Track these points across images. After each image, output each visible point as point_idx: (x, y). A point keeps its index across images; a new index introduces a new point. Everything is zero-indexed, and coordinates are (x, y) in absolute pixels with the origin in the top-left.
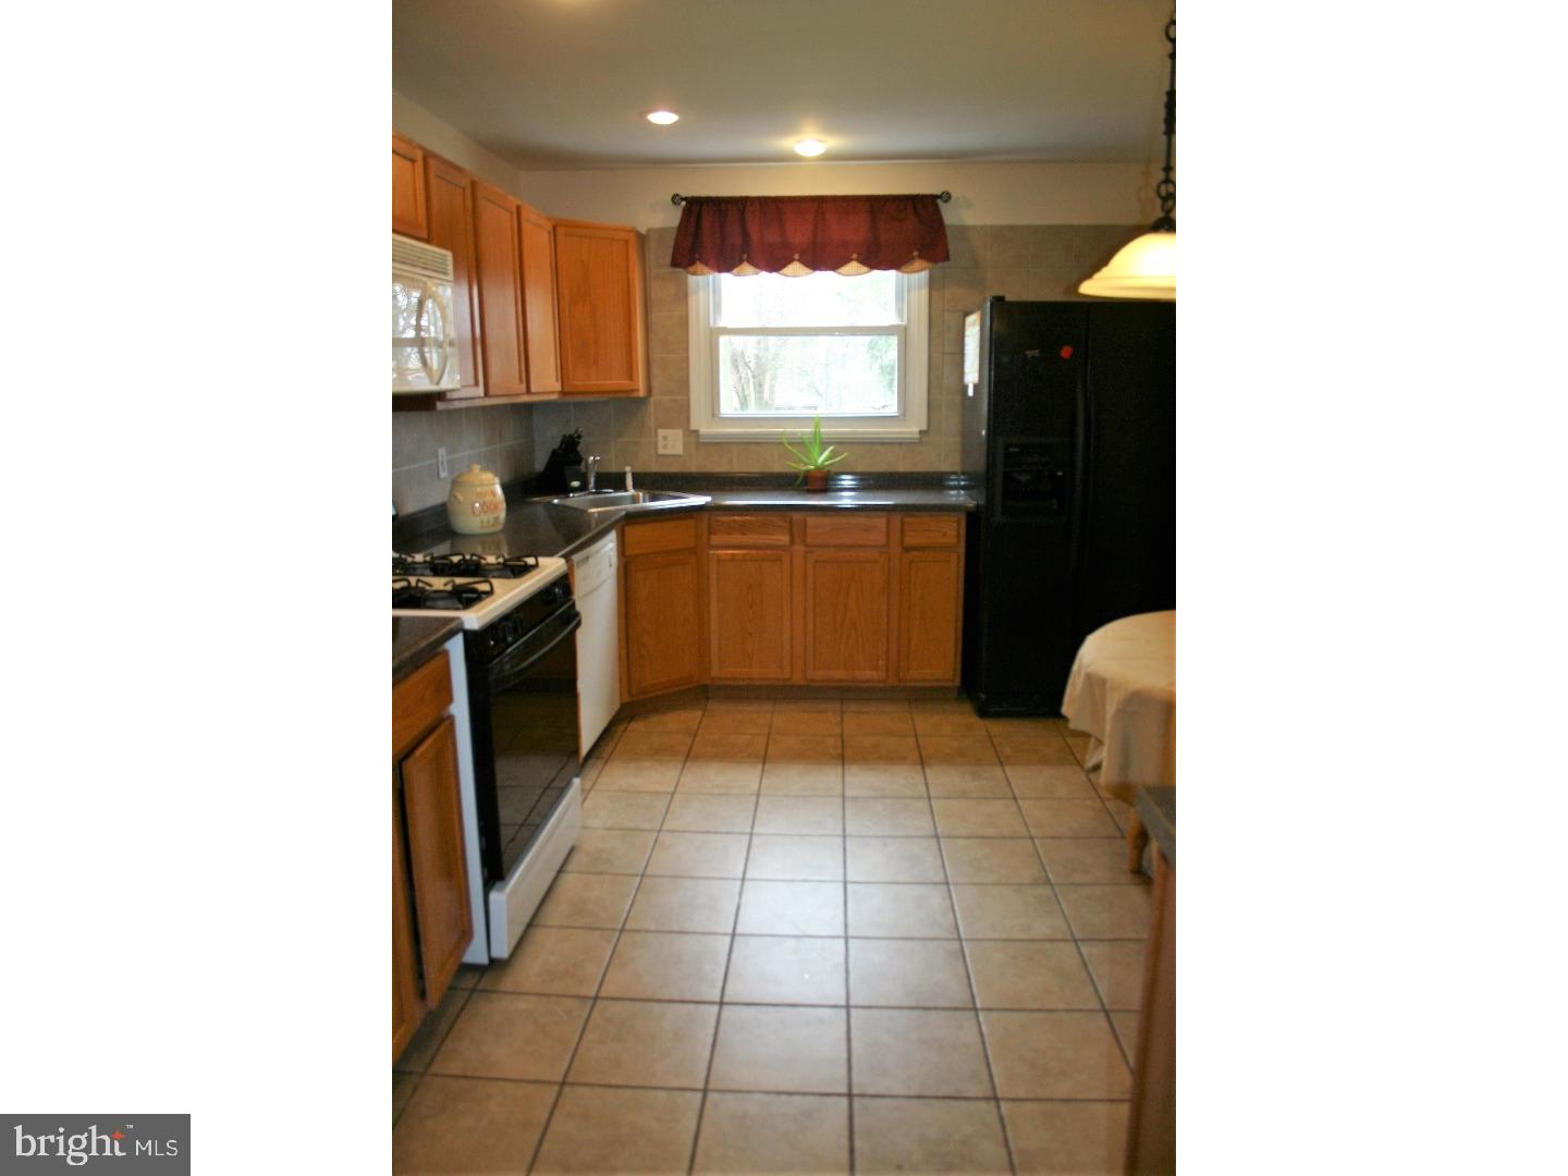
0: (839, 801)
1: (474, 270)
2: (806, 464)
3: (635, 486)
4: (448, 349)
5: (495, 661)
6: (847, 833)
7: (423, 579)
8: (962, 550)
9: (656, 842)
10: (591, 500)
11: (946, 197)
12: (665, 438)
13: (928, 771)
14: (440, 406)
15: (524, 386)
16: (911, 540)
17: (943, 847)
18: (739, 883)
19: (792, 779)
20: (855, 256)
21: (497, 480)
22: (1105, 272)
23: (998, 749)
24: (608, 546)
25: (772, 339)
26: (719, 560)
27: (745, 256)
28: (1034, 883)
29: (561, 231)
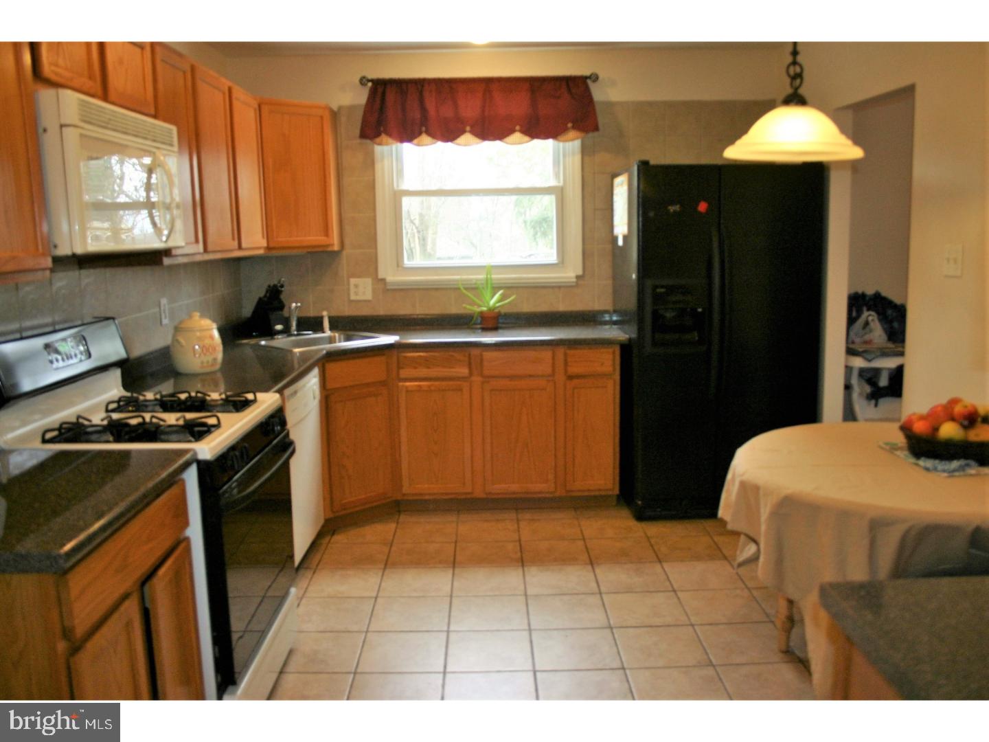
0: (523, 598)
1: (194, 142)
2: (479, 306)
3: (331, 329)
4: (175, 212)
5: (225, 488)
6: (532, 627)
7: (156, 414)
8: (617, 377)
9: (364, 642)
10: (293, 341)
11: (595, 78)
12: (356, 286)
13: (598, 571)
14: (167, 261)
15: (236, 243)
16: (574, 370)
17: (616, 636)
18: (441, 676)
19: (479, 580)
20: (518, 128)
21: (214, 326)
22: (745, 139)
23: (656, 548)
24: (312, 381)
25: (434, 199)
26: (407, 391)
27: (424, 129)
28: (699, 665)
29: (265, 109)
